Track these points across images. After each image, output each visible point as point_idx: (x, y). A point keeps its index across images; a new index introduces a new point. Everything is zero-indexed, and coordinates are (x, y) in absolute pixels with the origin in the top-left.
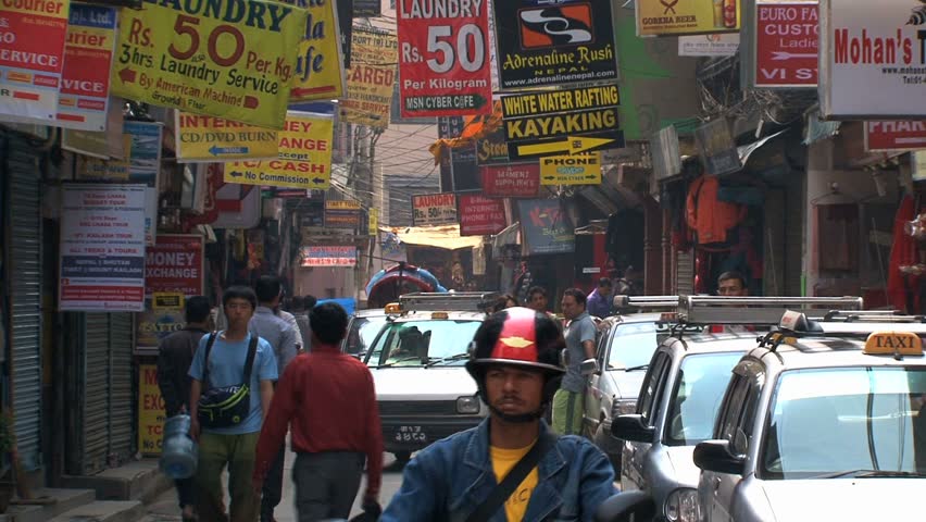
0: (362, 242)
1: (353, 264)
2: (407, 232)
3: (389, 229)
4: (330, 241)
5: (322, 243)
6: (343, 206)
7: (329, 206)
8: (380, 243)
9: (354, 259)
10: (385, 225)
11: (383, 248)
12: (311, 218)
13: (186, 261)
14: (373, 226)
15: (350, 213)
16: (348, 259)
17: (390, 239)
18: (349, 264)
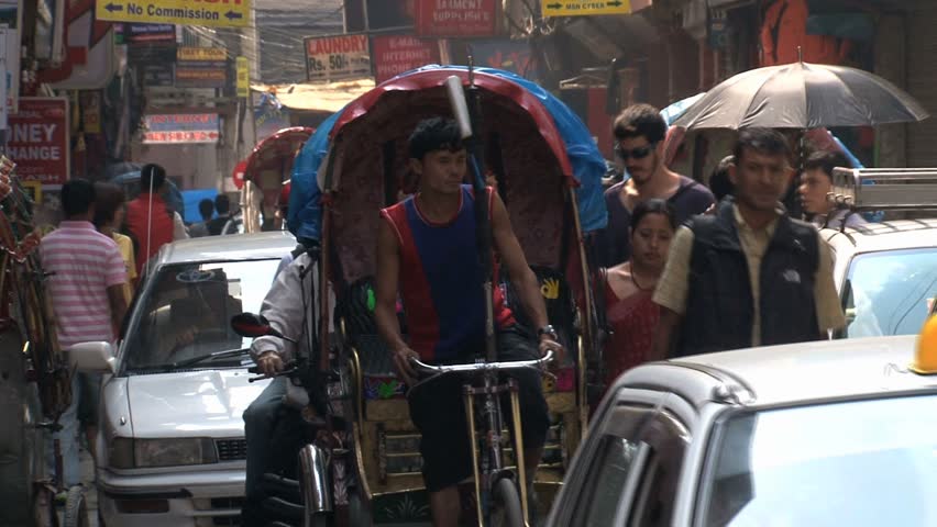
0: (229, 106)
1: (215, 140)
2: (290, 91)
3: (263, 88)
4: (180, 107)
5: (170, 109)
6: (201, 55)
7: (182, 55)
8: (251, 109)
9: (216, 132)
10: (259, 82)
11: (256, 116)
12: (155, 73)
13: (43, 136)
14: (241, 84)
15: (211, 65)
16: (207, 132)
17: (266, 103)
18: (208, 140)
